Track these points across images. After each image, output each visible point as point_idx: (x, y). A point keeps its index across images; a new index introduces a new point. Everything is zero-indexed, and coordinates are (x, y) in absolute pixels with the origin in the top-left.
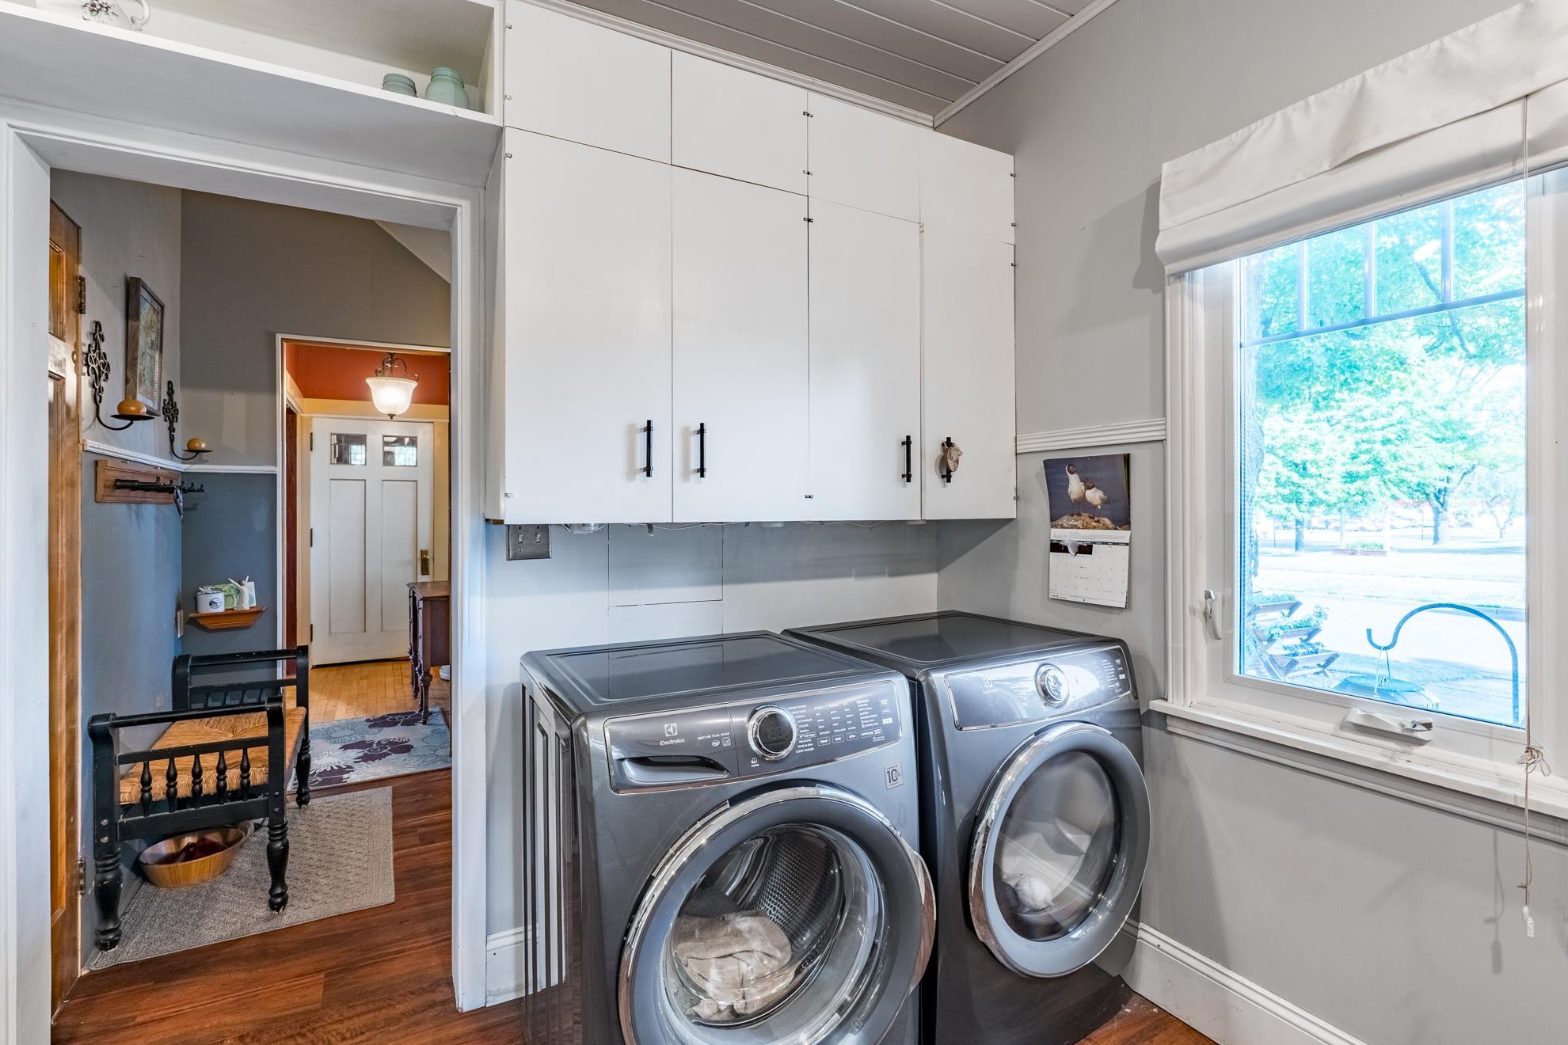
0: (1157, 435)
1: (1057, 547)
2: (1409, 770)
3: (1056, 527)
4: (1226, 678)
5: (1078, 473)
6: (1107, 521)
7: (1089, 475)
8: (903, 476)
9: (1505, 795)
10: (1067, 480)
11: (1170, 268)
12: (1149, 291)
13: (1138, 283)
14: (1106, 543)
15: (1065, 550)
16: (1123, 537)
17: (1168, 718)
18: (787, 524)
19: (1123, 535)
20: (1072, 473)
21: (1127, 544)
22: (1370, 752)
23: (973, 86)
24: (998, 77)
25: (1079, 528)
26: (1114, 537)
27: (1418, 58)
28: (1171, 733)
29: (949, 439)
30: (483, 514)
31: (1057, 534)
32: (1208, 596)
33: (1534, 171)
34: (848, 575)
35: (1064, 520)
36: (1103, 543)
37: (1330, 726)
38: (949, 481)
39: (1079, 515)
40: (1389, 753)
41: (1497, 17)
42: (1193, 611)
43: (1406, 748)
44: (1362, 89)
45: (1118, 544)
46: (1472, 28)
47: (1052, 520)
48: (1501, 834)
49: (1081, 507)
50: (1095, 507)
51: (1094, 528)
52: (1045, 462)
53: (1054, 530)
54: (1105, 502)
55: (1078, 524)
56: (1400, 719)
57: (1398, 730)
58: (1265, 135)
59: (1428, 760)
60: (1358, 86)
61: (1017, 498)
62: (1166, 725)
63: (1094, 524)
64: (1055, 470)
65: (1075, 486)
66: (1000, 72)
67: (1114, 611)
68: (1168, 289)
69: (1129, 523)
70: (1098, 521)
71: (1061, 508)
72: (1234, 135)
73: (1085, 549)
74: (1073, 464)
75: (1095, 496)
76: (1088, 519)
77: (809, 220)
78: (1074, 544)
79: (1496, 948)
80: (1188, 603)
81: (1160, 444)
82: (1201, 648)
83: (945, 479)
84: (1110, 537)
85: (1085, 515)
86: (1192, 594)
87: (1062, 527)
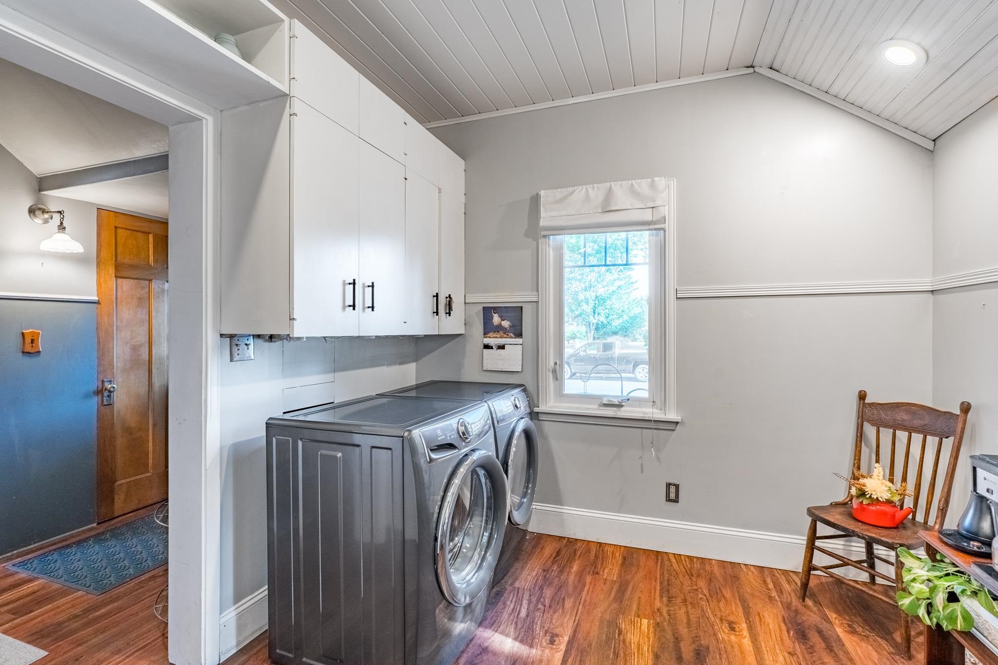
0: (535, 299)
1: (487, 347)
2: (621, 415)
3: (486, 337)
4: (560, 394)
5: (498, 314)
6: (512, 335)
7: (503, 314)
8: (434, 313)
9: (646, 417)
10: (493, 317)
11: (543, 233)
12: (530, 240)
13: (527, 235)
14: (512, 344)
15: (492, 348)
16: (519, 342)
17: (539, 414)
18: (378, 338)
19: (519, 341)
20: (495, 313)
21: (521, 344)
22: (610, 412)
23: (442, 119)
24: (456, 121)
25: (498, 338)
26: (515, 342)
27: (626, 183)
28: (540, 420)
29: (450, 295)
30: (220, 330)
31: (487, 341)
32: (556, 363)
33: (655, 229)
34: (383, 365)
35: (491, 334)
36: (510, 344)
37: (596, 407)
38: (450, 315)
39: (498, 332)
40: (614, 411)
41: (645, 180)
42: (549, 370)
43: (618, 409)
44: (610, 188)
45: (517, 344)
46: (640, 181)
47: (484, 334)
48: (643, 430)
49: (499, 329)
50: (506, 329)
51: (506, 338)
52: (483, 307)
53: (485, 339)
54: (510, 326)
55: (498, 336)
56: (618, 400)
57: (618, 403)
58: (580, 193)
59: (625, 411)
60: (609, 186)
61: (465, 324)
62: (538, 417)
63: (506, 336)
64: (488, 311)
65: (496, 319)
66: (458, 118)
67: (515, 373)
68: (540, 240)
69: (522, 335)
70: (508, 335)
71: (489, 328)
72: (569, 188)
73: (502, 347)
74: (496, 309)
75: (506, 324)
76: (502, 334)
77: (406, 179)
78: (496, 345)
79: (642, 465)
80: (547, 368)
81: (535, 303)
82: (551, 384)
83: (448, 315)
84: (513, 342)
85: (501, 332)
86: (549, 364)
87: (490, 337)
